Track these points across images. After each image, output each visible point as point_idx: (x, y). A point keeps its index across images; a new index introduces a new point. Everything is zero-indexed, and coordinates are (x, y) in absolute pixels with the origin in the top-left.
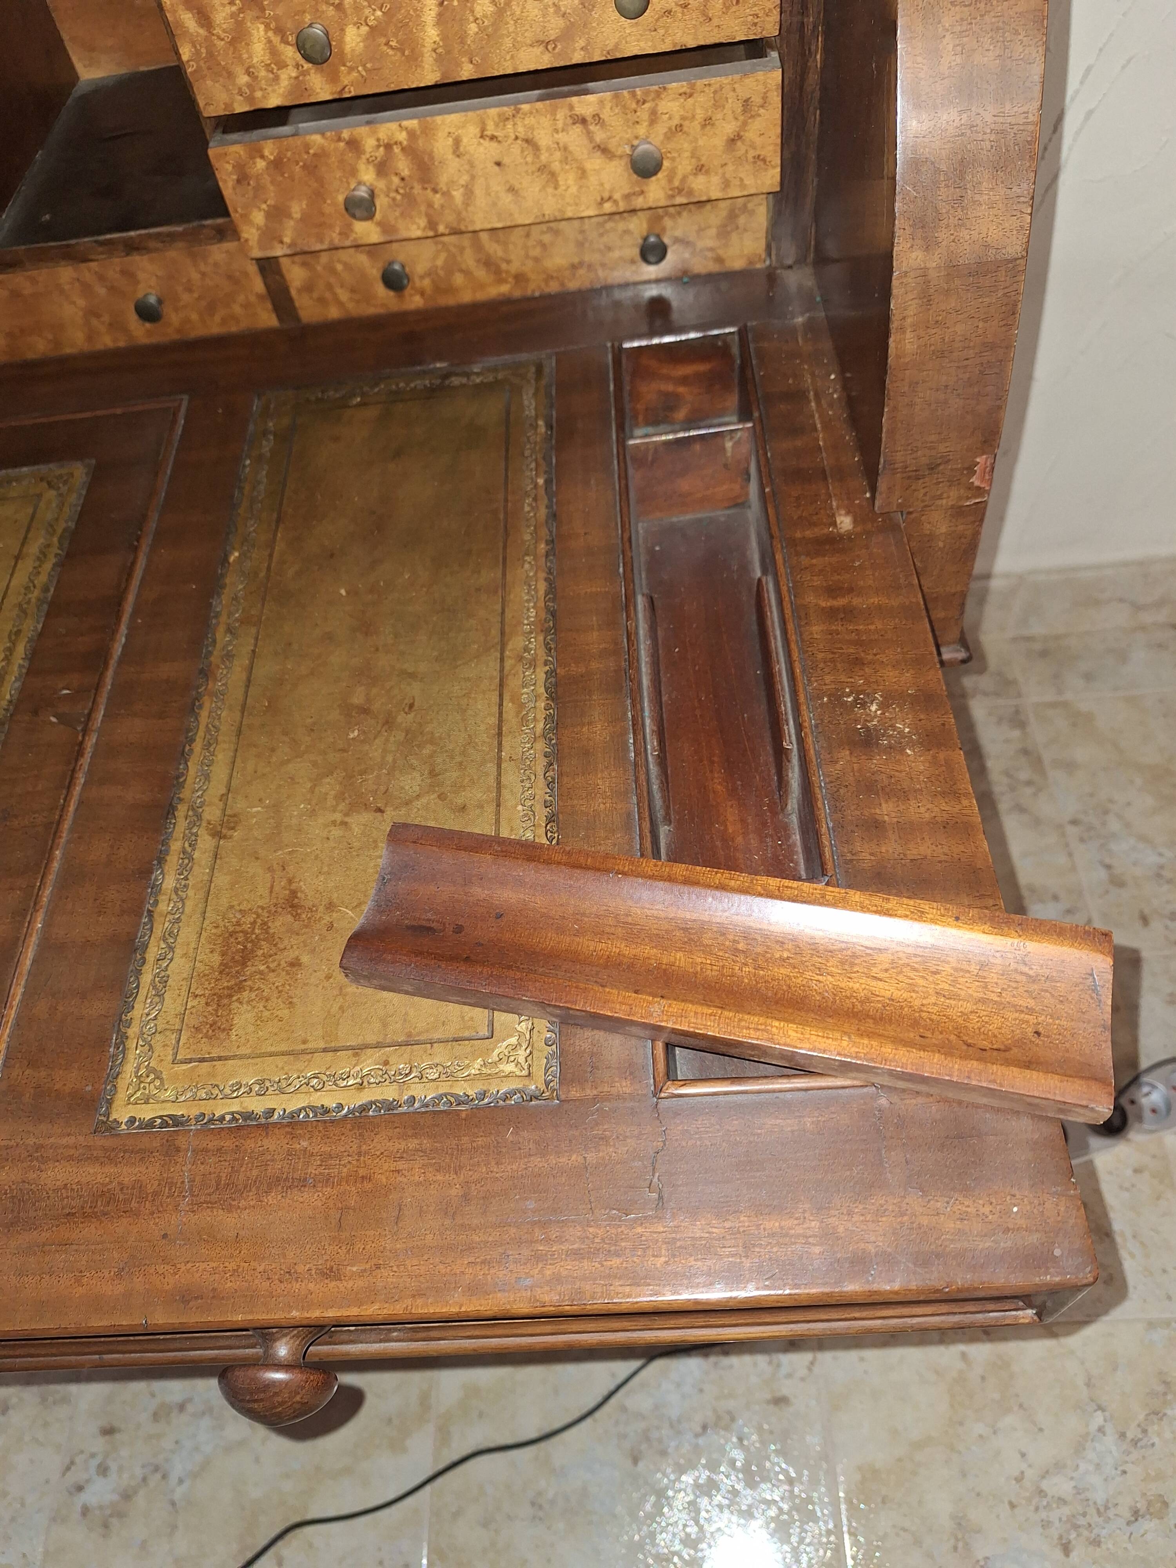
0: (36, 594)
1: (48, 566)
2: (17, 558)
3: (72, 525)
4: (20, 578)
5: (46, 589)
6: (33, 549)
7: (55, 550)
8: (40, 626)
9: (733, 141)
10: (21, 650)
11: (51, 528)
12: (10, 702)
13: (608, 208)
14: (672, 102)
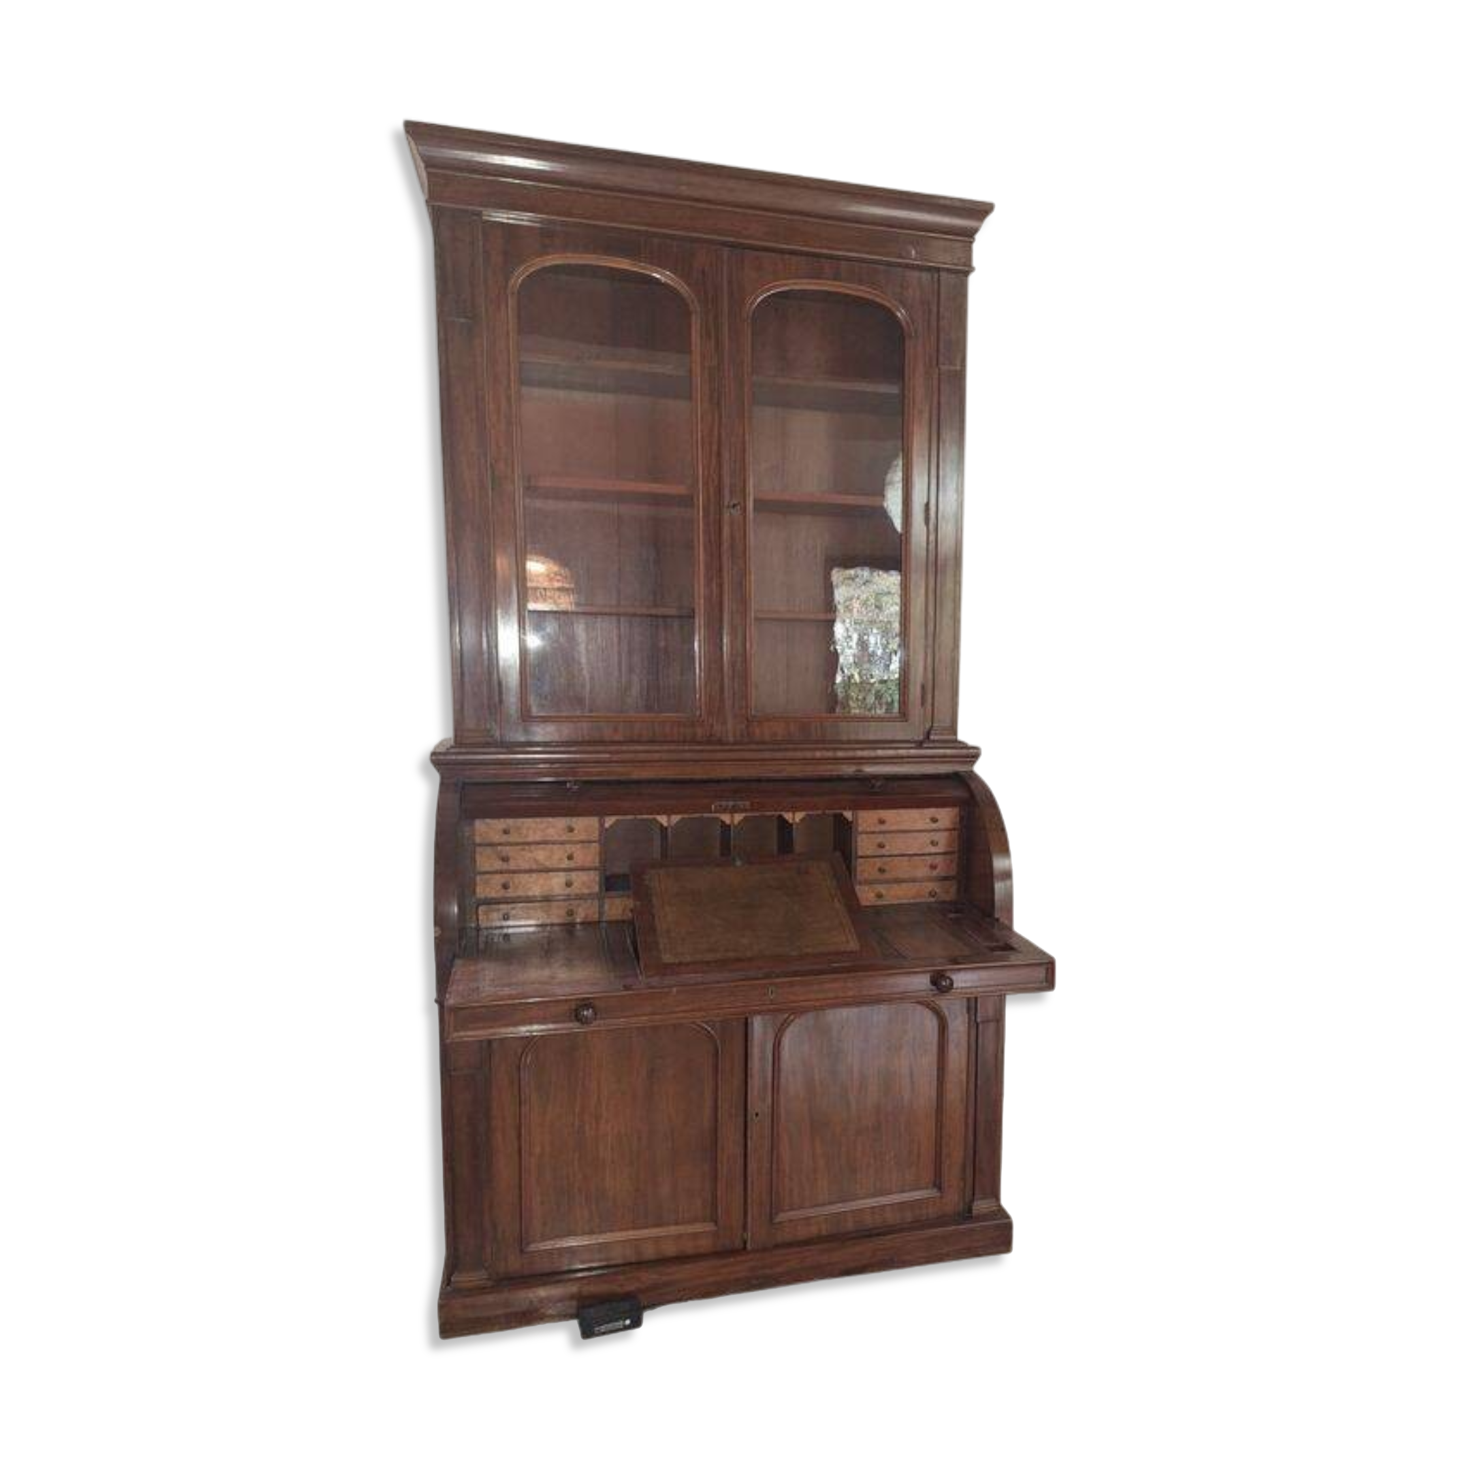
13: (926, 876)
14: (939, 858)
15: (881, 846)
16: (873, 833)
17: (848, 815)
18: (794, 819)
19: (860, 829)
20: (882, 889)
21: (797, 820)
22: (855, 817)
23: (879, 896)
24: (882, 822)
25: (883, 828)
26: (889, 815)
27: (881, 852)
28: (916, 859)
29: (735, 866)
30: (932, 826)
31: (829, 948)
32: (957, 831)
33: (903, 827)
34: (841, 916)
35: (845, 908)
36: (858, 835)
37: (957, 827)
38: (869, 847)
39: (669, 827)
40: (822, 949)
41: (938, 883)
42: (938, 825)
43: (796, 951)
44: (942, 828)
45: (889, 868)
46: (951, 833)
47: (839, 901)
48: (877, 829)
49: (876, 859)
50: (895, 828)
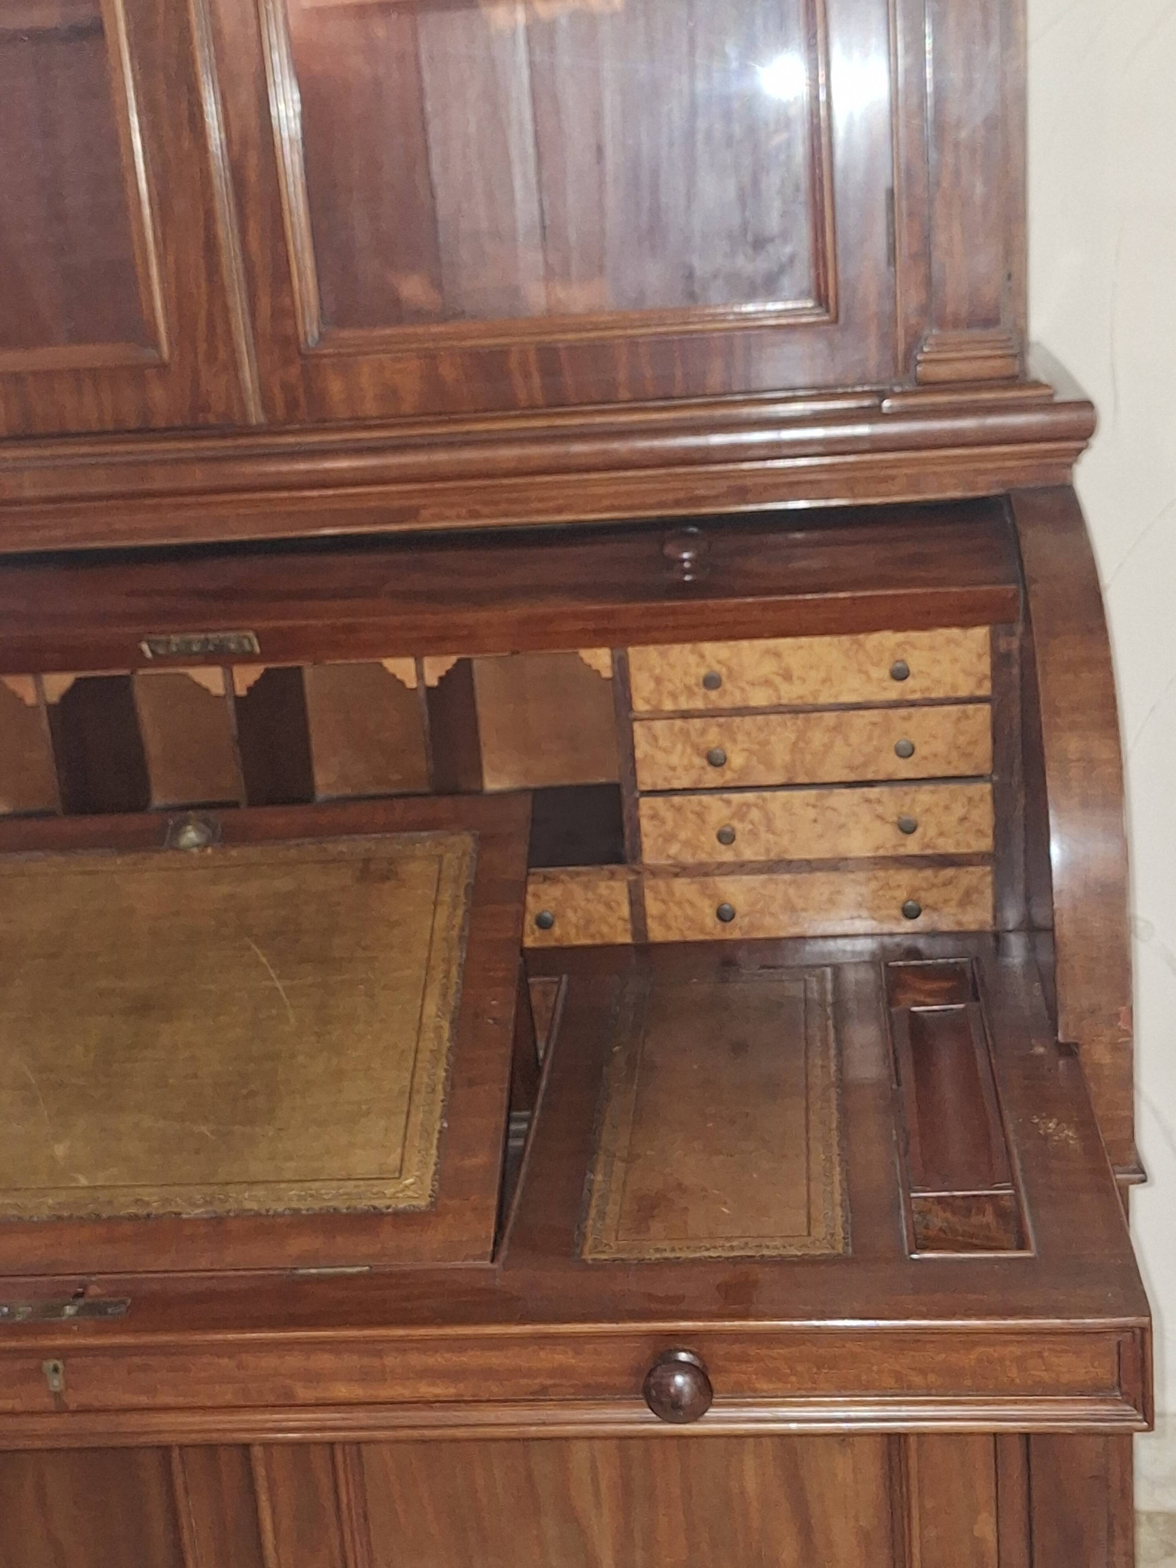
0: (455, 933)
1: (460, 912)
2: (435, 904)
3: (471, 881)
4: (442, 918)
5: (462, 929)
6: (446, 897)
7: (463, 899)
8: (464, 956)
9: (963, 819)
10: (454, 970)
11: (456, 880)
12: (456, 1008)
13: (881, 852)
14: (925, 796)
15: (716, 760)
16: (686, 715)
17: (600, 660)
18: (420, 676)
19: (640, 705)
20: (734, 891)
21: (431, 679)
22: (621, 665)
23: (726, 915)
24: (714, 682)
25: (720, 700)
26: (737, 658)
27: (712, 778)
28: (844, 798)
29: (178, 849)
30: (894, 691)
31: (325, 1197)
32: (987, 707)
33: (790, 693)
34: (424, 1056)
35: (452, 1022)
36: (636, 726)
37: (985, 690)
38: (674, 759)
39: (43, 709)
40: (301, 1198)
41: (929, 873)
42: (912, 688)
43: (206, 1203)
44: (934, 695)
45: (751, 827)
46: (964, 712)
47: (444, 996)
48: (699, 704)
49: (706, 799)
50: (759, 698)
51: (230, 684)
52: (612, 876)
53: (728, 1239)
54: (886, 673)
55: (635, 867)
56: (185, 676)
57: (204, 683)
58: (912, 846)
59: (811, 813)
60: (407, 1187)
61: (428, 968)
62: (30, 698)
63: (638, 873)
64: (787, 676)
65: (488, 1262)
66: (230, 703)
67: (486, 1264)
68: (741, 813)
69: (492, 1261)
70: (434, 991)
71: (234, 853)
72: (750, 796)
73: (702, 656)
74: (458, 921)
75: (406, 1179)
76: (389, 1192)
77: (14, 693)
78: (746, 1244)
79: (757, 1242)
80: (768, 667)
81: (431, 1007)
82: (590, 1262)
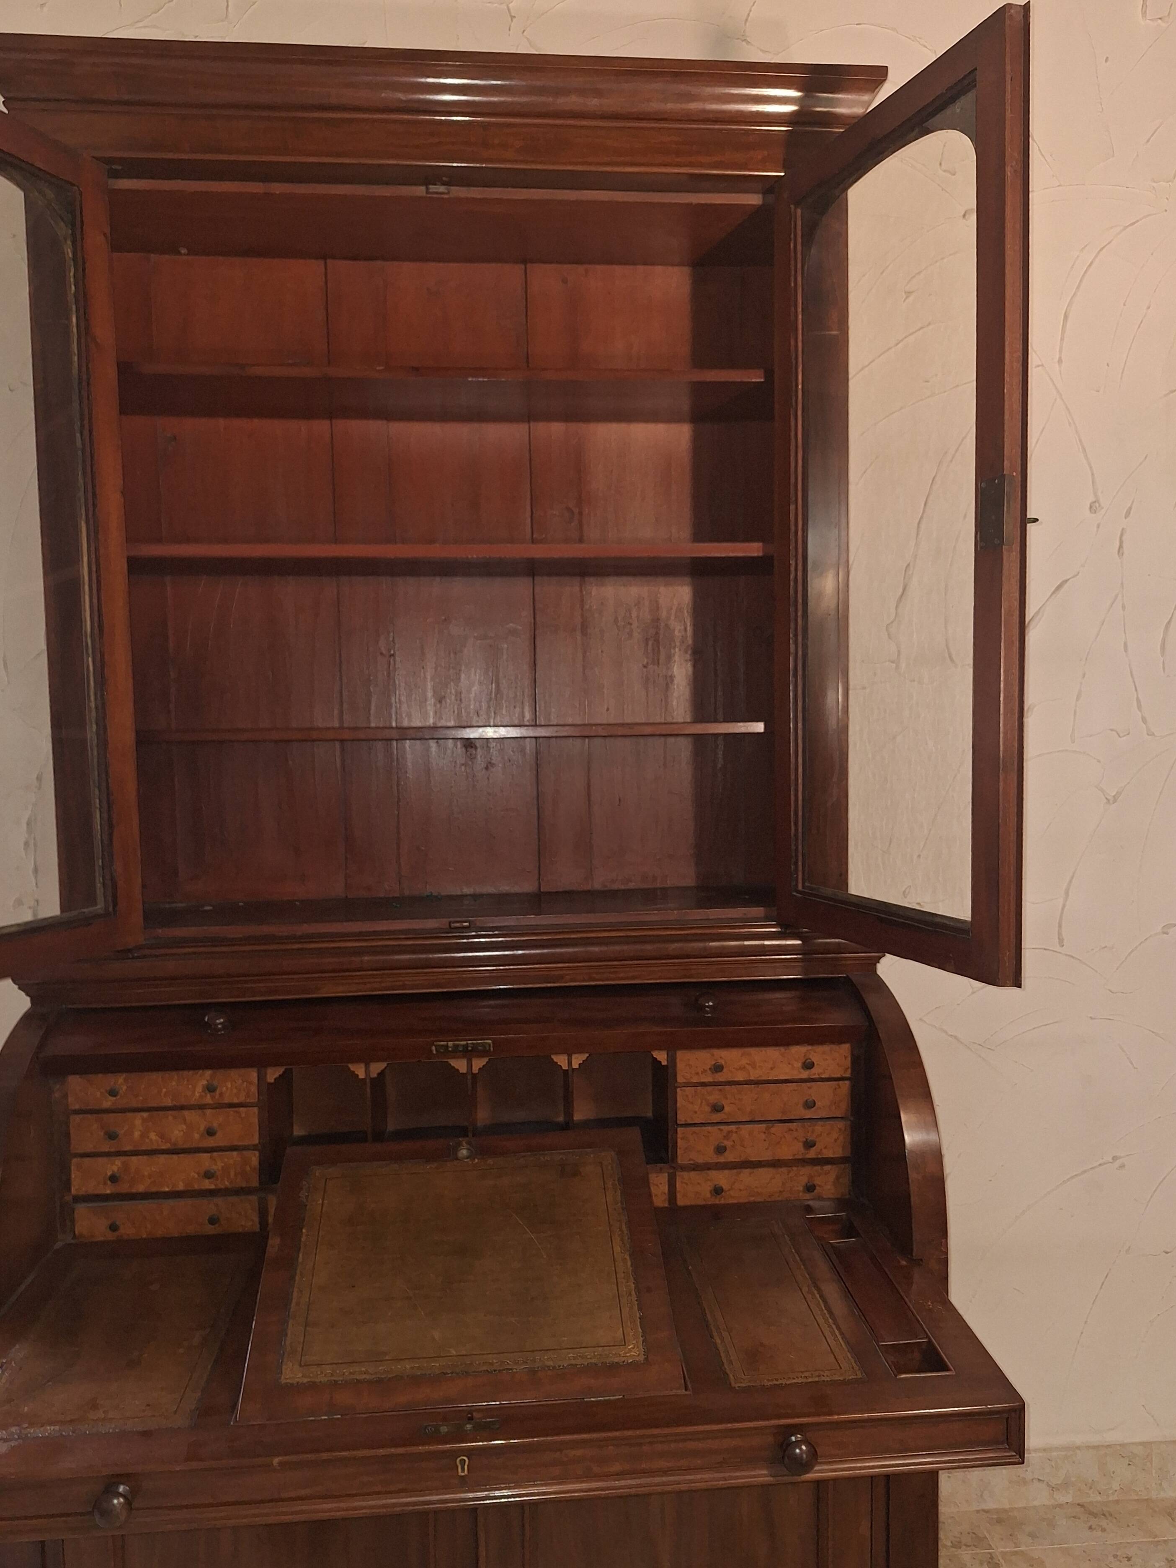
0: (619, 1205)
2: (605, 1188)
3: (620, 1176)
4: (610, 1197)
5: (622, 1203)
6: (609, 1185)
7: (618, 1187)
8: (627, 1218)
9: (836, 1140)
10: (624, 1226)
11: (612, 1176)
12: (630, 1248)
13: (797, 1157)
14: (819, 1128)
15: (717, 1108)
16: (703, 1084)
17: (662, 1057)
18: (570, 1063)
19: (680, 1079)
20: (722, 1178)
21: (575, 1065)
22: (672, 1060)
23: (718, 1191)
24: (718, 1068)
25: (721, 1077)
26: (730, 1057)
27: (716, 1117)
28: (778, 1129)
29: (457, 1159)
30: (805, 1075)
31: (589, 1357)
32: (847, 1082)
33: (754, 1075)
34: (621, 1275)
35: (630, 1256)
36: (678, 1090)
37: (848, 1074)
38: (696, 1108)
39: (368, 1081)
40: (574, 1358)
41: (818, 1168)
42: (814, 1073)
43: (525, 1362)
44: (823, 1076)
45: (732, 1143)
46: (839, 1085)
47: (622, 1240)
48: (709, 1079)
49: (709, 1128)
50: (740, 1077)
51: (470, 1066)
52: (661, 1170)
53: (802, 1372)
54: (800, 1065)
55: (673, 1165)
56: (447, 1062)
57: (456, 1067)
58: (812, 1154)
59: (763, 1136)
60: (630, 1350)
61: (610, 1225)
62: (361, 1074)
63: (674, 1168)
64: (753, 1065)
65: (684, 1391)
66: (469, 1077)
67: (683, 1392)
68: (727, 1137)
69: (686, 1390)
70: (617, 1240)
71: (490, 1161)
72: (733, 1127)
73: (713, 1055)
74: (619, 1198)
75: (629, 1346)
76: (622, 1353)
77: (353, 1072)
78: (812, 1374)
79: (817, 1373)
80: (744, 1061)
81: (617, 1249)
82: (737, 1388)
